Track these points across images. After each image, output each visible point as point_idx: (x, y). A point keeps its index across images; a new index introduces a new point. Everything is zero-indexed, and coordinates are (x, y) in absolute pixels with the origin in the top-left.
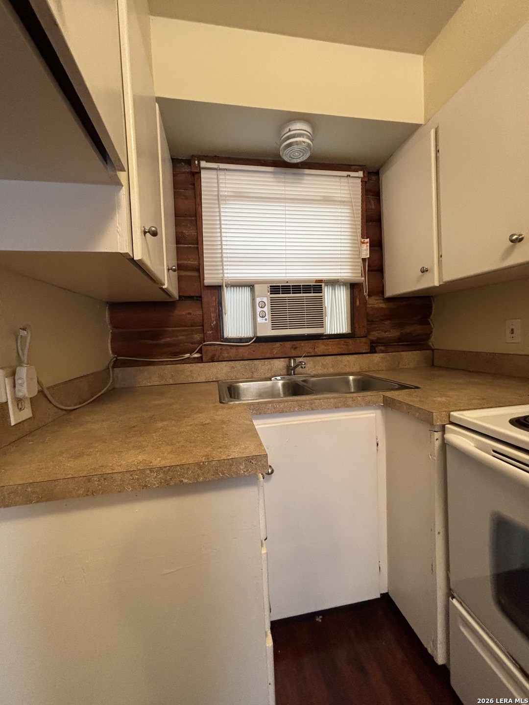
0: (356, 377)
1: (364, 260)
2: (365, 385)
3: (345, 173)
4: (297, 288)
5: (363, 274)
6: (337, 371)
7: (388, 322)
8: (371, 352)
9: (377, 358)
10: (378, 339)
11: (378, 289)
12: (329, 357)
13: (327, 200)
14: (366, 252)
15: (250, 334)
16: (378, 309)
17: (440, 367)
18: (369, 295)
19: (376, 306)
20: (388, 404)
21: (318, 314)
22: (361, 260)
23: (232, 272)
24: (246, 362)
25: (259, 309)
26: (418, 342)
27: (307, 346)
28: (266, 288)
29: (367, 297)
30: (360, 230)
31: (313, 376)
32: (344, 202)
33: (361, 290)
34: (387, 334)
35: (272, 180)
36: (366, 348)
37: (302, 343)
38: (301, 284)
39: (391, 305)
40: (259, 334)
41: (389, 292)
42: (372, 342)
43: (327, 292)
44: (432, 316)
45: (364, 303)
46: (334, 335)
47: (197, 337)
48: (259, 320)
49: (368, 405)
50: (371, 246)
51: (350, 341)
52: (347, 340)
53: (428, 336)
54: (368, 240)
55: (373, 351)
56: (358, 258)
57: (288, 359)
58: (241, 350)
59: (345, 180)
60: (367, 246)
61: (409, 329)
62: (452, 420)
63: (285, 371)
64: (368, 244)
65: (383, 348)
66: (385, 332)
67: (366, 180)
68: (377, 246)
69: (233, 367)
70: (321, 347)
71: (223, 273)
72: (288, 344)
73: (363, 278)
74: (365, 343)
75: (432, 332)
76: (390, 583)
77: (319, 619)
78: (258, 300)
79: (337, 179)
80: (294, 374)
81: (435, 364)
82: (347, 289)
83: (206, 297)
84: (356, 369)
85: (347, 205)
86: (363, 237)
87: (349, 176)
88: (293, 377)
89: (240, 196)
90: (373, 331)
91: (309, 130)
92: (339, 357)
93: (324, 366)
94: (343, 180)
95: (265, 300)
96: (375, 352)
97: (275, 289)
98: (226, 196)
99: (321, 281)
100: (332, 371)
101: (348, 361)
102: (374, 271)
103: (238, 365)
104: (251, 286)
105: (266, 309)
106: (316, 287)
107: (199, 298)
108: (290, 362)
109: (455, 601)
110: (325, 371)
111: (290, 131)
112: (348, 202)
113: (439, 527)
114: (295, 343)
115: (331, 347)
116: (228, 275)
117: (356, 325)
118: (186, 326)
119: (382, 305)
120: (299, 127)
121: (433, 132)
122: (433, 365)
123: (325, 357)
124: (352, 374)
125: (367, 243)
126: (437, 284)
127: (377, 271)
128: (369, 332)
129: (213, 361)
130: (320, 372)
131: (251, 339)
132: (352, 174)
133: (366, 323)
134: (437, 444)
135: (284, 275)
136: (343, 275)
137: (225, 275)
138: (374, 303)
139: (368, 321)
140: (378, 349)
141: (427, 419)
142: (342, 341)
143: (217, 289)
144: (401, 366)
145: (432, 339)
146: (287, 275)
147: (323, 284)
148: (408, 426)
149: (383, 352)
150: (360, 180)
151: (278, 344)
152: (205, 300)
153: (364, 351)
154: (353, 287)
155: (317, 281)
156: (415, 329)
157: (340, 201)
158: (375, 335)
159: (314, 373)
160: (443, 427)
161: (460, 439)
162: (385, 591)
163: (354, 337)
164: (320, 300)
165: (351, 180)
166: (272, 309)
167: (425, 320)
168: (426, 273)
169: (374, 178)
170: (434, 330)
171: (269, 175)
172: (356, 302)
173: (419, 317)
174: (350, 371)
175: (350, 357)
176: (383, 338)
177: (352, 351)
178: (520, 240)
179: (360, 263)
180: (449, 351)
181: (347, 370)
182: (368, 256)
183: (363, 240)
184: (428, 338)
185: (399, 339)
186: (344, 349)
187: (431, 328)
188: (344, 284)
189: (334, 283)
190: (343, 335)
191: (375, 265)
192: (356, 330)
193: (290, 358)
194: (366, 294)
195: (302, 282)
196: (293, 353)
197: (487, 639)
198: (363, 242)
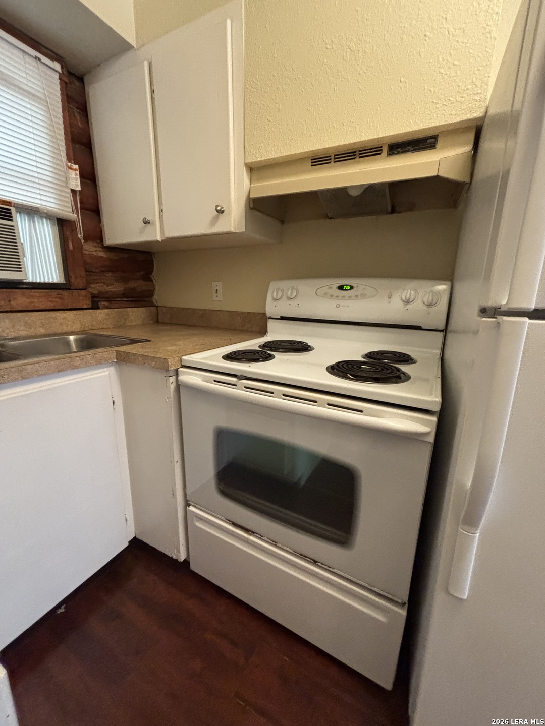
0: (78, 336)
1: (74, 192)
2: (89, 343)
3: (32, 52)
5: (75, 211)
6: (51, 331)
7: (110, 275)
8: (93, 308)
9: (101, 314)
10: (100, 293)
11: (95, 234)
14: (76, 184)
16: (98, 258)
17: (164, 323)
18: (86, 239)
19: (94, 254)
20: (122, 360)
21: (11, 253)
22: (69, 191)
26: (142, 298)
29: (83, 241)
30: (63, 148)
31: (12, 339)
32: (34, 95)
33: (74, 231)
34: (110, 289)
36: (87, 303)
39: (112, 255)
41: (109, 240)
42: (93, 296)
43: (21, 222)
44: (154, 273)
45: (79, 247)
46: (41, 284)
49: (99, 363)
50: (82, 176)
51: (65, 294)
52: (61, 292)
53: (151, 293)
54: (76, 167)
55: (95, 306)
56: (67, 187)
59: (33, 62)
60: (76, 174)
61: (132, 284)
62: (183, 364)
64: (78, 173)
65: (106, 304)
66: (108, 286)
67: (66, 80)
68: (89, 176)
70: (21, 299)
73: (76, 215)
74: (85, 296)
75: (155, 289)
77: (62, 610)
79: (20, 53)
81: (160, 320)
82: (53, 225)
84: (76, 327)
85: (40, 104)
86: (69, 160)
87: (39, 59)
90: (93, 283)
92: (53, 314)
94: (29, 59)
96: (98, 308)
99: (8, 204)
101: (64, 318)
102: (87, 209)
106: (2, 211)
109: (191, 508)
110: (31, 332)
112: (42, 100)
113: (177, 457)
115: (39, 300)
117: (72, 274)
119: (102, 254)
121: (145, 65)
122: (158, 321)
123: (29, 313)
124: (72, 333)
125: (76, 170)
126: (159, 238)
127: (91, 211)
128: (88, 284)
133: (83, 274)
134: (172, 387)
136: (44, 203)
138: (90, 248)
139: (86, 271)
140: (101, 304)
141: (162, 367)
142: (54, 293)
144: (128, 324)
145: (155, 297)
147: (12, 209)
148: (142, 376)
149: (107, 308)
150: (57, 76)
153: (85, 306)
154: (62, 224)
155: (4, 202)
156: (138, 285)
157: (28, 92)
158: (96, 288)
159: (13, 334)
160: (177, 370)
161: (190, 378)
163: (70, 289)
164: (11, 232)
165: (42, 67)
167: (147, 277)
168: (148, 226)
169: (77, 83)
170: (157, 287)
172: (68, 245)
173: (142, 273)
174: (70, 329)
175: (68, 313)
176: (107, 292)
177: (70, 307)
178: (222, 212)
179: (70, 195)
180: (171, 308)
181: (65, 329)
182: (79, 188)
183: (69, 164)
184: (152, 295)
185: (124, 295)
186: (58, 303)
187: (154, 286)
188: (48, 216)
189: (31, 212)
190: (54, 285)
191: (89, 203)
192: (72, 280)
194: (80, 236)
197: (214, 519)
198: (69, 167)
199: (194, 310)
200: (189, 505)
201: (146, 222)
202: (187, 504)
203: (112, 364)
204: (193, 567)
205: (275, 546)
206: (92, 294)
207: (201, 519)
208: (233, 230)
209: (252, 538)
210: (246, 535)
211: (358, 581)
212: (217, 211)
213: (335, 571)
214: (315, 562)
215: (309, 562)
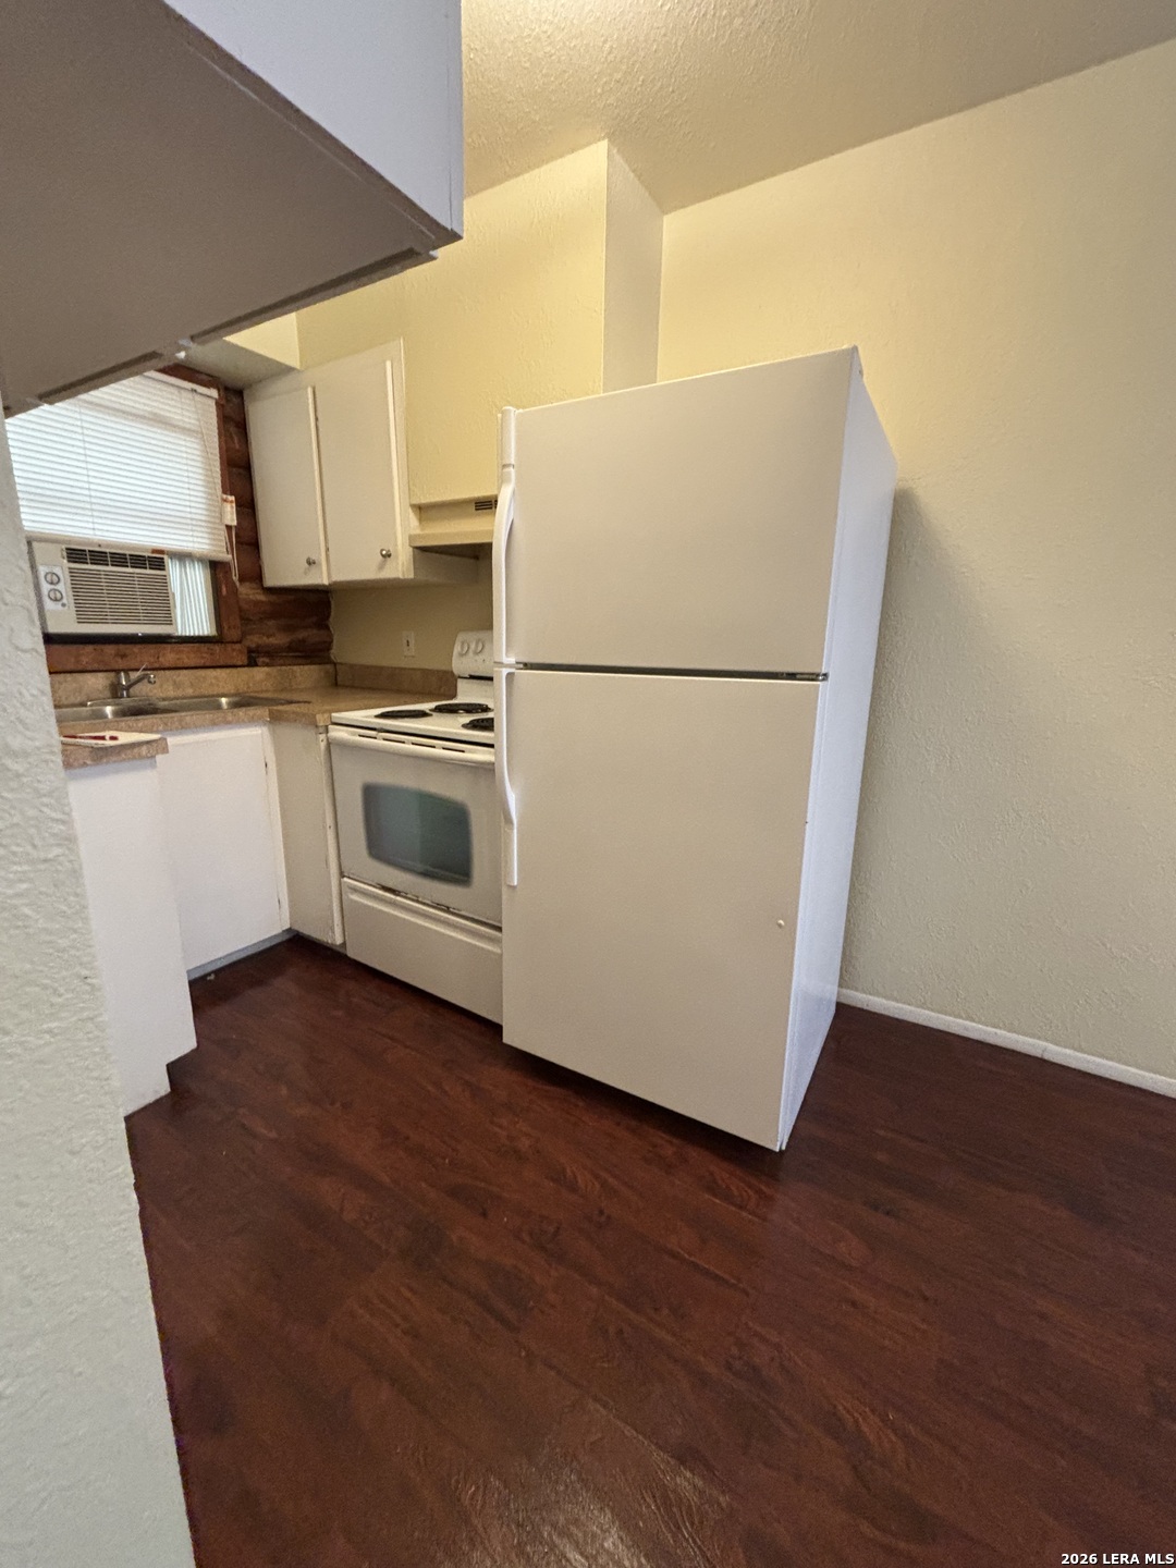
0: (231, 699)
1: (229, 528)
2: (243, 702)
3: (190, 385)
4: (119, 558)
5: (230, 550)
7: (271, 623)
8: (250, 665)
9: (259, 673)
10: (258, 646)
11: (254, 574)
12: (185, 671)
13: (159, 420)
14: (231, 518)
16: (257, 603)
17: (344, 687)
18: (241, 580)
19: (252, 598)
20: (275, 719)
21: (162, 604)
22: (224, 528)
25: (47, 586)
26: (316, 653)
27: (145, 655)
28: (58, 549)
29: (238, 584)
30: (219, 481)
31: (164, 699)
32: (189, 430)
33: (228, 573)
34: (272, 640)
36: (242, 659)
37: (136, 649)
38: (127, 552)
39: (273, 598)
40: (51, 629)
41: (271, 580)
42: (250, 651)
43: (173, 570)
44: (331, 619)
45: (234, 591)
46: (191, 637)
48: (50, 605)
49: (252, 721)
50: (239, 508)
51: (217, 648)
52: (211, 646)
53: (328, 646)
54: (233, 498)
55: (252, 663)
56: (221, 523)
57: (113, 674)
59: (190, 395)
60: (232, 507)
61: (301, 635)
62: (334, 720)
63: (111, 693)
64: (234, 505)
65: (267, 660)
66: (268, 637)
67: (223, 402)
68: (247, 506)
70: (169, 655)
72: (110, 649)
73: (230, 556)
74: (240, 650)
75: (333, 640)
76: (291, 917)
77: (212, 977)
78: (43, 569)
79: (175, 391)
80: (128, 696)
81: (339, 683)
82: (205, 568)
84: (230, 688)
85: (196, 438)
86: (224, 492)
87: (195, 391)
88: (126, 701)
90: (250, 634)
92: (203, 672)
93: (177, 685)
94: (184, 394)
95: (58, 571)
96: (256, 665)
97: (76, 555)
99: (162, 552)
100: (190, 691)
101: (216, 678)
102: (242, 544)
105: (61, 587)
106: (154, 561)
108: (118, 678)
109: (345, 879)
110: (180, 693)
112: (197, 432)
113: (329, 821)
114: (122, 647)
115: (187, 655)
117: (225, 624)
119: (262, 597)
121: (310, 390)
122: (336, 684)
123: (178, 672)
124: (224, 696)
125: (231, 502)
126: (326, 582)
127: (249, 544)
128: (244, 635)
130: (172, 694)
132: (202, 390)
133: (238, 622)
134: (323, 745)
136: (196, 545)
138: (247, 591)
139: (242, 618)
140: (260, 660)
142: (204, 647)
144: (295, 686)
145: (333, 650)
146: (106, 534)
147: (165, 557)
148: (296, 735)
149: (267, 665)
150: (213, 403)
151: (89, 648)
153: (240, 663)
154: (215, 567)
155: (154, 551)
156: (310, 635)
157: (184, 429)
158: (254, 640)
159: (163, 694)
160: (327, 726)
161: (338, 733)
162: (287, 926)
163: (222, 643)
164: (164, 582)
165: (198, 398)
166: (75, 589)
167: (323, 624)
168: (313, 566)
169: (235, 400)
170: (335, 638)
172: (221, 588)
173: (314, 619)
174: (221, 691)
175: (219, 670)
176: (266, 646)
177: (222, 663)
178: (389, 556)
179: (224, 533)
180: (352, 666)
181: (216, 691)
182: (235, 523)
183: (225, 496)
184: (329, 649)
185: (290, 648)
186: (206, 659)
187: (330, 636)
188: (201, 560)
189: (183, 557)
190: (207, 637)
191: (247, 537)
192: (225, 630)
193: (118, 671)
194: (235, 578)
195: (129, 549)
196: (121, 664)
197: (366, 887)
198: (225, 501)
199: (382, 668)
200: (344, 877)
201: (310, 563)
202: (342, 875)
203: (264, 723)
204: (351, 953)
205: (418, 901)
206: (248, 648)
207: (355, 890)
208: (401, 577)
209: (398, 898)
210: (393, 897)
211: (476, 917)
212: (383, 556)
213: (463, 913)
214: (447, 910)
215: (439, 909)
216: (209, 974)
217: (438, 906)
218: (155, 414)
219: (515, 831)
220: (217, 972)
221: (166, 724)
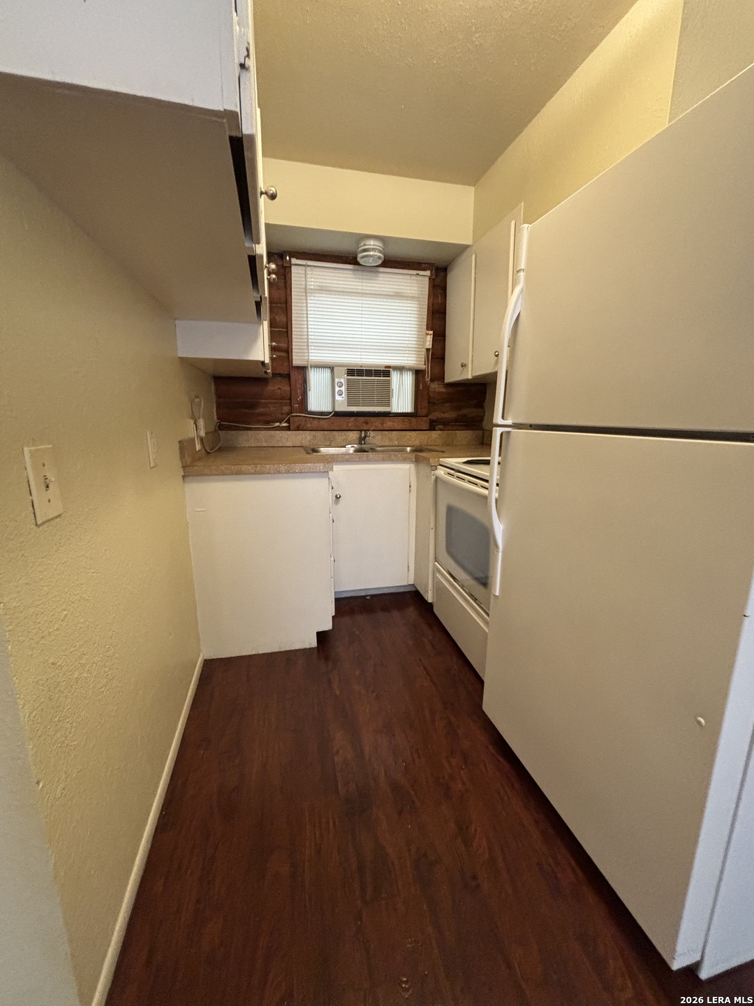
0: (411, 449)
1: (427, 350)
2: (414, 450)
3: (415, 272)
4: (369, 372)
5: (427, 363)
6: (401, 443)
7: (447, 405)
8: (430, 430)
9: (435, 435)
10: (438, 418)
11: (439, 376)
12: (394, 432)
13: (398, 296)
14: (429, 344)
15: (330, 409)
16: (439, 393)
18: (432, 380)
19: (437, 390)
20: (417, 461)
21: (386, 397)
22: (425, 350)
23: (315, 356)
24: (326, 432)
25: (337, 389)
26: (473, 423)
27: (377, 422)
28: (344, 370)
29: (430, 382)
30: (425, 324)
33: (424, 376)
34: (447, 415)
35: (351, 276)
36: (426, 426)
37: (373, 419)
38: (373, 369)
39: (450, 390)
40: (336, 410)
41: (449, 379)
42: (432, 421)
43: (395, 376)
44: (486, 401)
45: (427, 387)
46: (400, 413)
47: (286, 409)
48: (338, 398)
49: (405, 460)
50: (434, 335)
51: (413, 420)
52: (411, 418)
53: (481, 418)
54: (431, 332)
55: (432, 428)
56: (423, 348)
57: (359, 432)
58: (322, 422)
59: (415, 278)
60: (430, 338)
61: (465, 411)
62: (439, 463)
63: (357, 442)
65: (441, 427)
66: (445, 413)
67: (434, 277)
68: (440, 337)
69: (314, 436)
70: (389, 423)
71: (308, 356)
72: (362, 419)
73: (426, 367)
74: (426, 421)
75: (484, 415)
76: (415, 579)
77: (368, 598)
78: (337, 380)
79: (408, 277)
80: (364, 444)
81: (484, 442)
82: (413, 374)
83: (295, 376)
84: (417, 443)
85: (415, 301)
86: (428, 329)
87: (418, 274)
88: (364, 446)
89: (323, 290)
90: (433, 412)
91: (381, 245)
92: (403, 433)
93: (390, 439)
94: (413, 278)
95: (342, 381)
96: (435, 430)
97: (351, 372)
98: (311, 289)
99: (389, 367)
100: (396, 443)
101: (410, 436)
103: (319, 434)
104: (332, 368)
105: (343, 389)
106: (385, 372)
107: (288, 376)
108: (361, 435)
109: (436, 563)
110: (391, 444)
111: (365, 245)
112: (417, 298)
113: (432, 525)
114: (366, 418)
115: (396, 423)
116: (312, 358)
117: (419, 406)
118: (276, 399)
119: (442, 389)
120: (372, 243)
121: (474, 257)
122: (482, 443)
123: (391, 432)
124: (410, 446)
125: (431, 335)
126: (470, 377)
127: (439, 358)
128: (430, 412)
129: (298, 430)
131: (330, 413)
132: (421, 273)
133: (428, 405)
134: (433, 477)
135: (359, 360)
136: (409, 362)
137: (310, 358)
138: (436, 387)
139: (429, 402)
140: (437, 427)
141: (431, 465)
142: (406, 419)
143: (303, 369)
145: (485, 421)
146: (362, 360)
147: (391, 370)
148: (424, 469)
149: (441, 430)
150: (427, 279)
151: (352, 419)
152: (293, 378)
153: (425, 428)
154: (418, 373)
155: (387, 367)
156: (469, 412)
157: (412, 297)
158: (435, 415)
159: (381, 444)
160: (437, 466)
161: (441, 472)
162: (411, 582)
163: (416, 416)
164: (388, 383)
165: (419, 278)
166: (348, 389)
167: (480, 404)
168: (466, 368)
169: (442, 274)
170: (486, 414)
171: (350, 272)
172: (420, 386)
174: (410, 443)
175: (413, 432)
176: (442, 419)
177: (415, 428)
178: (499, 355)
179: (424, 353)
181: (407, 443)
182: (431, 347)
183: (427, 332)
184: (482, 420)
185: (456, 420)
186: (407, 426)
187: (484, 412)
188: (409, 369)
189: (401, 369)
190: (407, 413)
191: (437, 355)
192: (419, 410)
193: (361, 431)
194: (428, 379)
195: (374, 367)
196: (365, 427)
197: (443, 571)
198: (427, 334)
200: (436, 561)
201: (463, 366)
203: (411, 462)
204: (435, 610)
205: (463, 589)
206: (430, 420)
207: (439, 572)
209: (455, 583)
210: (453, 582)
212: (496, 355)
213: (483, 606)
214: (475, 600)
215: (472, 599)
216: (368, 596)
217: (471, 596)
218: (398, 293)
219: (500, 554)
220: (373, 596)
221: (360, 458)
